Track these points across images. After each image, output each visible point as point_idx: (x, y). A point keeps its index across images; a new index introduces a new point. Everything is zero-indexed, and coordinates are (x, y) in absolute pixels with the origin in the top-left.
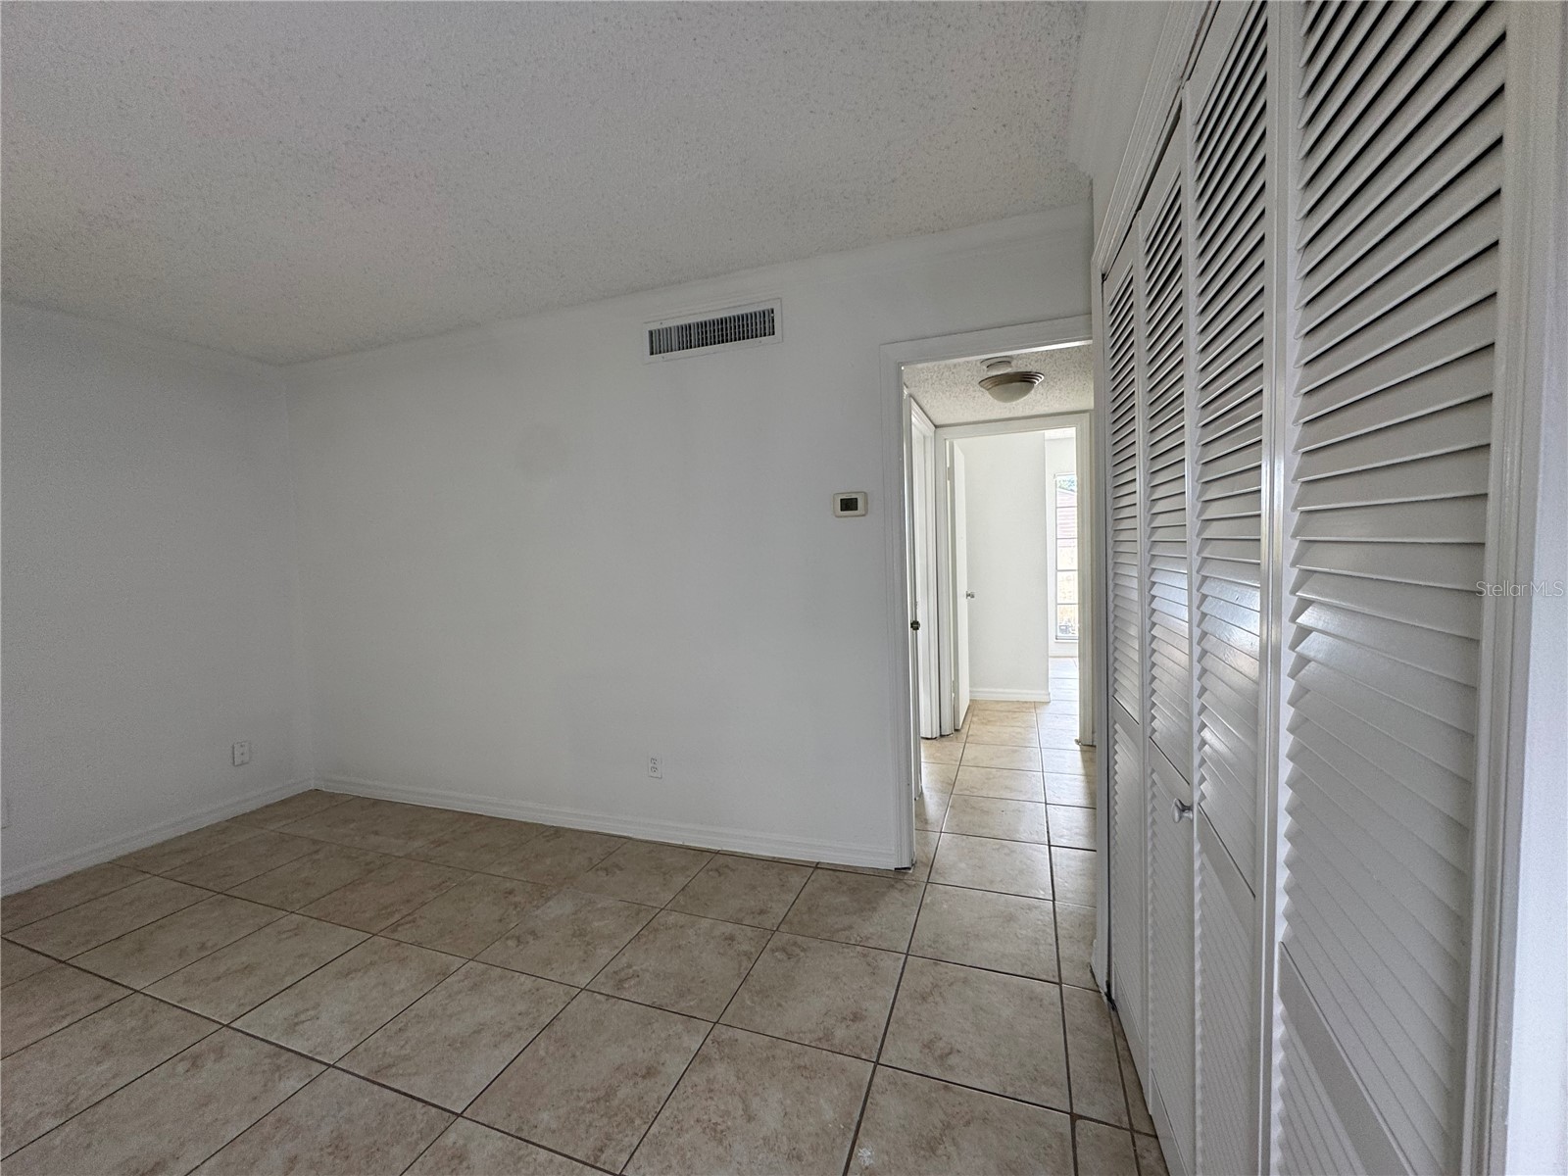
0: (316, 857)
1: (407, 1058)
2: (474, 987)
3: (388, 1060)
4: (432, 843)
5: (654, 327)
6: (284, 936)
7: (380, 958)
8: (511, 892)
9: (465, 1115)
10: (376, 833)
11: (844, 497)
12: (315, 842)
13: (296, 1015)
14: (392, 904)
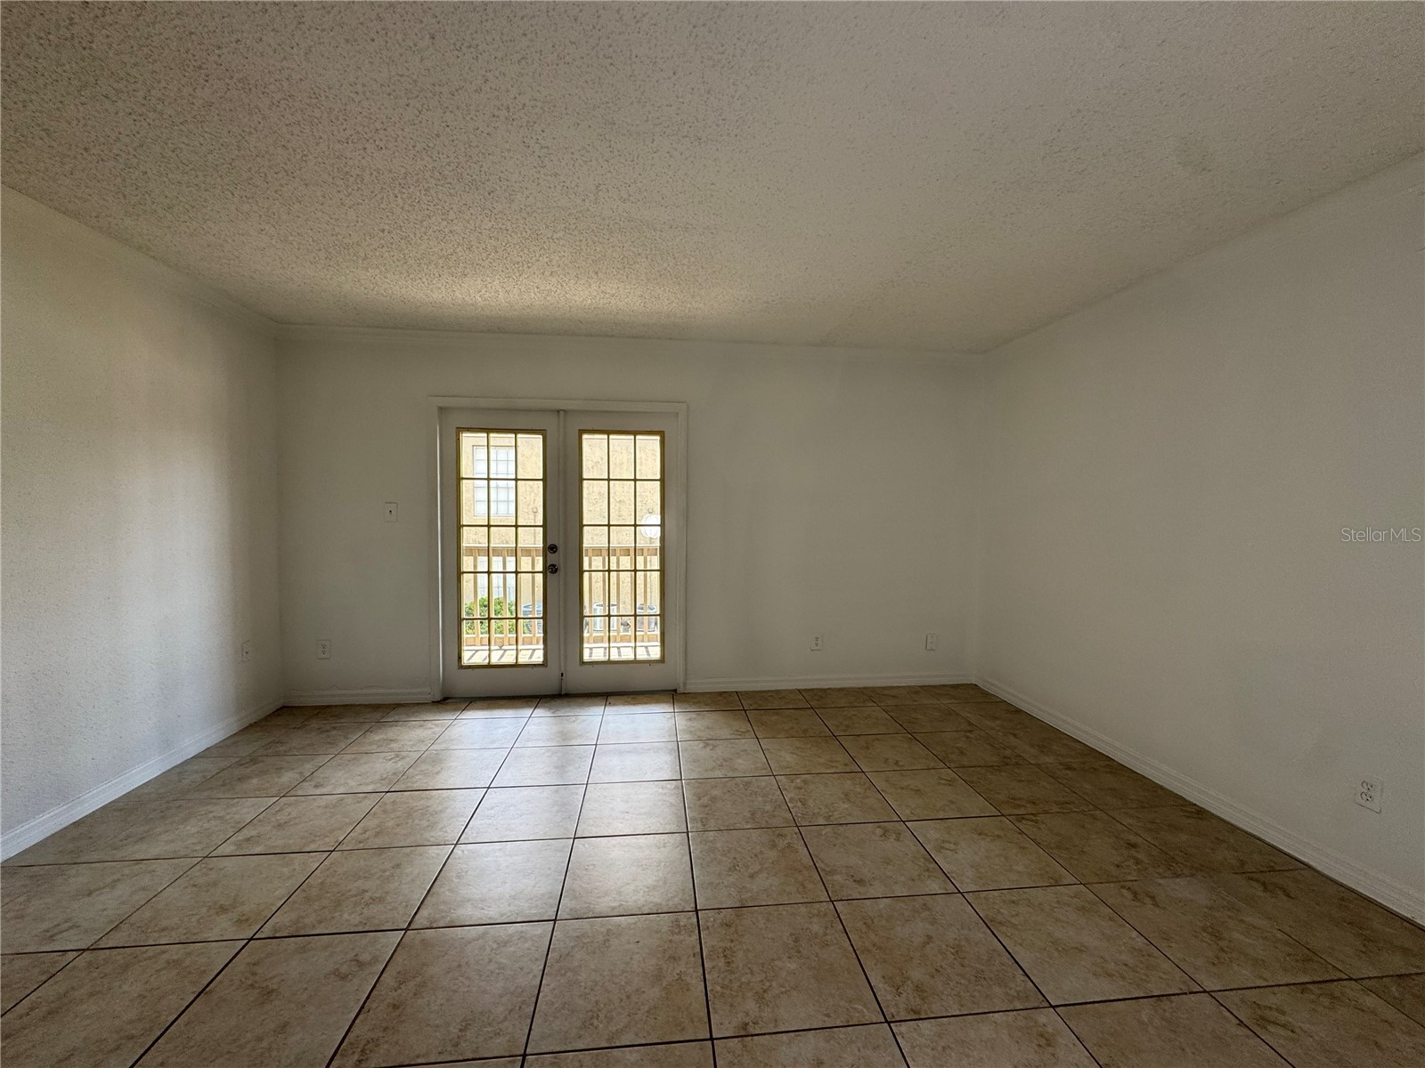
0: (969, 734)
1: (1014, 926)
2: (1082, 909)
3: (1000, 918)
4: (1061, 764)
6: (942, 782)
7: (1005, 835)
8: (1133, 846)
9: (1057, 1009)
10: (1015, 735)
12: (970, 724)
13: (943, 841)
14: (1020, 799)
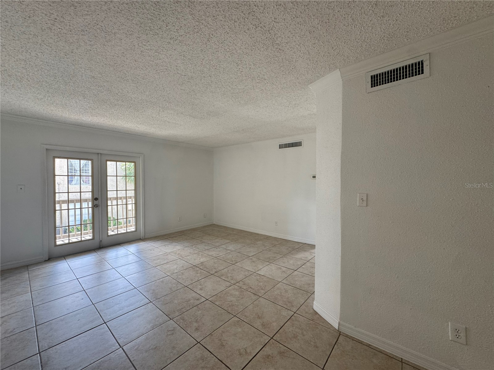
1: (242, 252)
2: (249, 248)
5: (280, 144)
7: (235, 243)
8: (251, 240)
9: (251, 256)
11: (313, 175)
14: (234, 239)
